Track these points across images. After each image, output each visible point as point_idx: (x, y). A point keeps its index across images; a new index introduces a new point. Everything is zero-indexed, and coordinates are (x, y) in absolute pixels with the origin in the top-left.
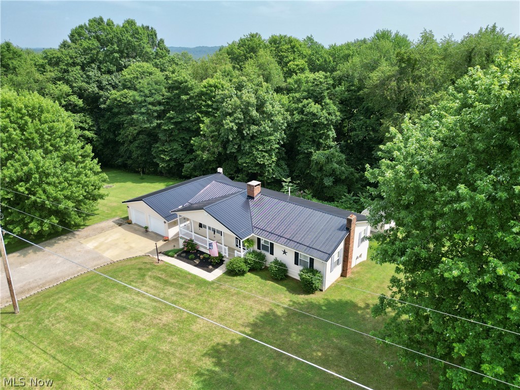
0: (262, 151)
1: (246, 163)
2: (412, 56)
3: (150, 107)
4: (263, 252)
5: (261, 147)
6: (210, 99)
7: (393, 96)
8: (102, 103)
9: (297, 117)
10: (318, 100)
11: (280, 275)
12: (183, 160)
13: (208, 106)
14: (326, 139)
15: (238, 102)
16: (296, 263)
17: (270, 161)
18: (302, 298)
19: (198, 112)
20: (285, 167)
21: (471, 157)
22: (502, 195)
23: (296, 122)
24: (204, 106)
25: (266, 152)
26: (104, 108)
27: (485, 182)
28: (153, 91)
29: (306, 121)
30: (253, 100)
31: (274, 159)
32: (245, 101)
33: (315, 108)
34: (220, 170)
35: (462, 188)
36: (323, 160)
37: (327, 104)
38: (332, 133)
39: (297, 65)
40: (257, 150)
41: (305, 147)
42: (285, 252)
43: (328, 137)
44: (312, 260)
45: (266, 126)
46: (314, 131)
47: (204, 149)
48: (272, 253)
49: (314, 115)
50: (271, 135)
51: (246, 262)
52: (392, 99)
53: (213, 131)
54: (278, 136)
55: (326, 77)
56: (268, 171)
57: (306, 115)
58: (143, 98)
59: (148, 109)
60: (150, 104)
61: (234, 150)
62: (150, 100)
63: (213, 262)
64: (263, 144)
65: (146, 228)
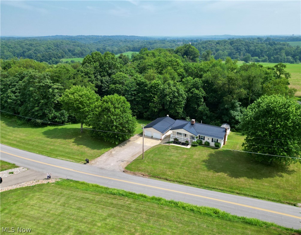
0: (179, 107)
1: (173, 112)
2: (233, 77)
3: (132, 92)
4: (201, 140)
5: (178, 106)
6: (155, 88)
7: (227, 90)
8: (103, 89)
9: (190, 95)
10: (197, 88)
11: (207, 145)
12: (142, 111)
13: (155, 91)
14: (200, 102)
15: (171, 91)
16: (212, 142)
17: (181, 111)
18: (216, 150)
19: (151, 93)
20: (185, 113)
21: (261, 116)
22: (266, 122)
23: (190, 97)
24: (153, 91)
25: (180, 108)
26: (104, 91)
27: (263, 120)
28: (133, 86)
29: (194, 96)
30: (176, 90)
31: (182, 110)
32: (173, 90)
33: (197, 91)
34: (168, 115)
35: (260, 121)
36: (203, 110)
37: (201, 90)
38: (203, 100)
39: (181, 71)
40: (177, 107)
41: (194, 105)
42: (208, 139)
43: (201, 101)
44: (217, 140)
45: (181, 99)
46: (196, 100)
47: (155, 107)
48: (204, 140)
49: (197, 94)
50: (182, 102)
51: (197, 142)
52: (227, 91)
53: (159, 101)
54: (184, 102)
55: (199, 80)
56: (180, 115)
57: (194, 94)
58: (129, 89)
59: (131, 93)
60: (132, 91)
61: (167, 108)
62: (132, 89)
63: (186, 144)
64: (179, 105)
65: (152, 136)
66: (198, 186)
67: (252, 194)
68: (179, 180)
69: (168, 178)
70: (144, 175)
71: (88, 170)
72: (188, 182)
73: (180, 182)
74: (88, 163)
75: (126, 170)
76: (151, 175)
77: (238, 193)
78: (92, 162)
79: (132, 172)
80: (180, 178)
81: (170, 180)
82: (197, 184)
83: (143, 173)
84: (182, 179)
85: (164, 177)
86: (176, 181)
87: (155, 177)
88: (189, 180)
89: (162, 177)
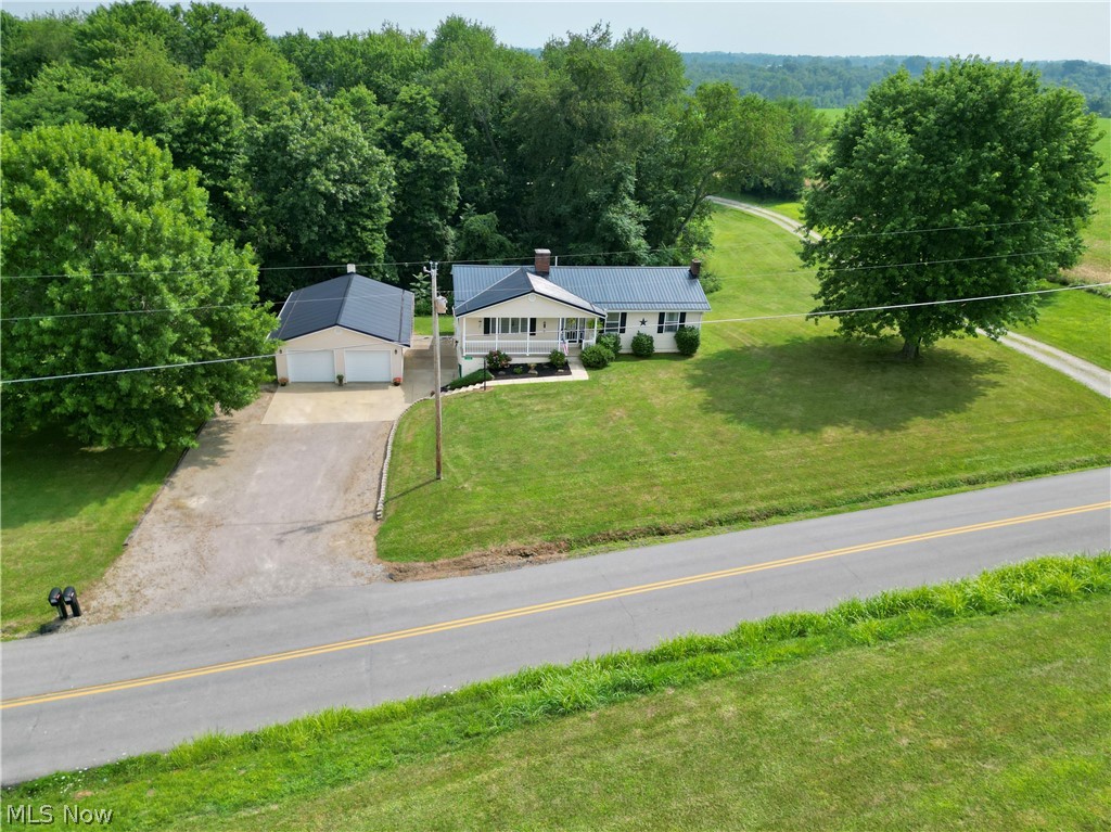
4: (611, 333)
5: (369, 224)
14: (450, 201)
16: (662, 330)
34: (352, 269)
38: (457, 191)
40: (364, 229)
42: (643, 322)
43: (452, 196)
44: (683, 318)
46: (436, 188)
48: (624, 330)
63: (555, 365)
64: (371, 218)
65: (340, 378)
66: (815, 508)
67: (1014, 468)
68: (715, 513)
69: (661, 522)
70: (527, 556)
71: (126, 657)
72: (763, 505)
73: (728, 522)
74: (77, 613)
75: (394, 565)
76: (567, 536)
77: (971, 483)
78: (99, 598)
79: (441, 561)
80: (715, 505)
81: (677, 528)
82: (807, 500)
83: (514, 544)
84: (727, 505)
85: (640, 523)
86: (711, 523)
87: (592, 544)
88: (763, 498)
89: (628, 526)
